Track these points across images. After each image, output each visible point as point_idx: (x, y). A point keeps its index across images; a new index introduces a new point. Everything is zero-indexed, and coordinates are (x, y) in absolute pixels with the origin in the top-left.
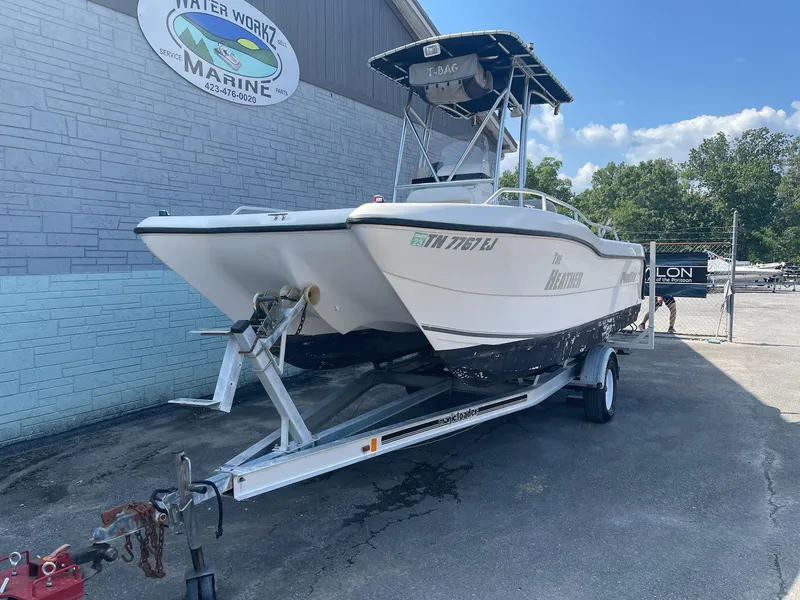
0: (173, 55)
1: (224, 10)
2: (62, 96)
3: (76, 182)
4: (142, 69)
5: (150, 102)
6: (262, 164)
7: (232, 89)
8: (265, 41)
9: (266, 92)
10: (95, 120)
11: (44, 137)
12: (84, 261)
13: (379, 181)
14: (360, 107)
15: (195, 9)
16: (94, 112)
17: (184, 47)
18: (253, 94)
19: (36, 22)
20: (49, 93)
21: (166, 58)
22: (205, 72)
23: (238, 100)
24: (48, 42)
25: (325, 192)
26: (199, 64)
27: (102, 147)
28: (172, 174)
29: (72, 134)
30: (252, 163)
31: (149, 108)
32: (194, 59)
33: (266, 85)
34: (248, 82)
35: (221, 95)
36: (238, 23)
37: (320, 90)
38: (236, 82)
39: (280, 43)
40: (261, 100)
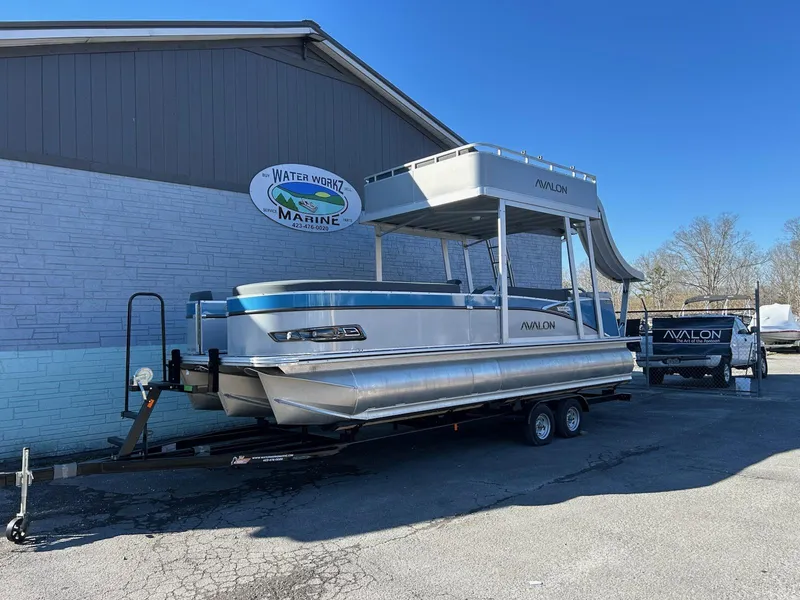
0: (272, 211)
1: (306, 177)
2: (206, 244)
6: (333, 269)
7: (311, 224)
8: (335, 190)
9: (335, 222)
10: (223, 255)
15: (286, 181)
16: (224, 250)
17: (279, 205)
18: (326, 225)
19: (192, 206)
20: (199, 243)
21: (267, 213)
22: (292, 217)
23: (314, 230)
24: (198, 216)
26: (289, 213)
27: (227, 269)
29: (210, 264)
31: (257, 244)
32: (286, 210)
33: (335, 218)
34: (322, 218)
35: (303, 229)
36: (316, 183)
38: (314, 219)
39: (346, 189)
40: (332, 228)
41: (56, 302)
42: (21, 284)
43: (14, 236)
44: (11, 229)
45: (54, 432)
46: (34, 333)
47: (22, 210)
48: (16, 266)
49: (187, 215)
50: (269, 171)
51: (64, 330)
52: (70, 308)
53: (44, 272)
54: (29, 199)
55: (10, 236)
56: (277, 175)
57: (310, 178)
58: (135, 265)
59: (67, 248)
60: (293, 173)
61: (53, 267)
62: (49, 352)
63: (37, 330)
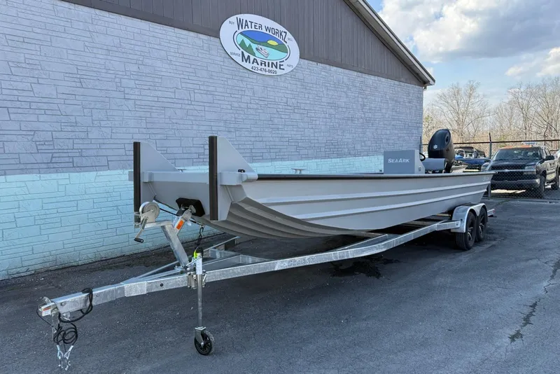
0: (236, 54)
1: (261, 27)
2: (188, 81)
3: (194, 122)
4: (222, 63)
5: (226, 79)
6: (281, 107)
7: (265, 68)
8: (281, 40)
9: (282, 67)
10: (202, 92)
11: (181, 101)
12: (198, 160)
13: (344, 110)
14: (334, 68)
15: (247, 29)
16: (202, 88)
17: (242, 50)
18: (275, 69)
20: (183, 80)
21: (233, 57)
22: (251, 61)
23: (267, 73)
24: (181, 56)
25: (314, 119)
26: (249, 57)
27: (205, 104)
28: (236, 115)
29: (192, 99)
30: (275, 106)
31: (226, 83)
32: (246, 54)
33: (281, 63)
34: (272, 63)
35: (259, 72)
36: (268, 32)
37: (311, 62)
38: (267, 64)
39: (289, 39)
40: (279, 72)
41: (69, 129)
42: (37, 112)
43: (28, 66)
44: (25, 58)
45: (75, 244)
46: (52, 157)
47: (34, 42)
48: (31, 94)
49: (173, 54)
50: (233, 19)
51: (78, 154)
52: (83, 135)
53: (58, 101)
54: (39, 31)
55: (24, 65)
56: (240, 23)
57: (263, 27)
58: (133, 97)
59: (76, 80)
60: (251, 22)
61: (65, 96)
62: (67, 175)
63: (55, 155)
